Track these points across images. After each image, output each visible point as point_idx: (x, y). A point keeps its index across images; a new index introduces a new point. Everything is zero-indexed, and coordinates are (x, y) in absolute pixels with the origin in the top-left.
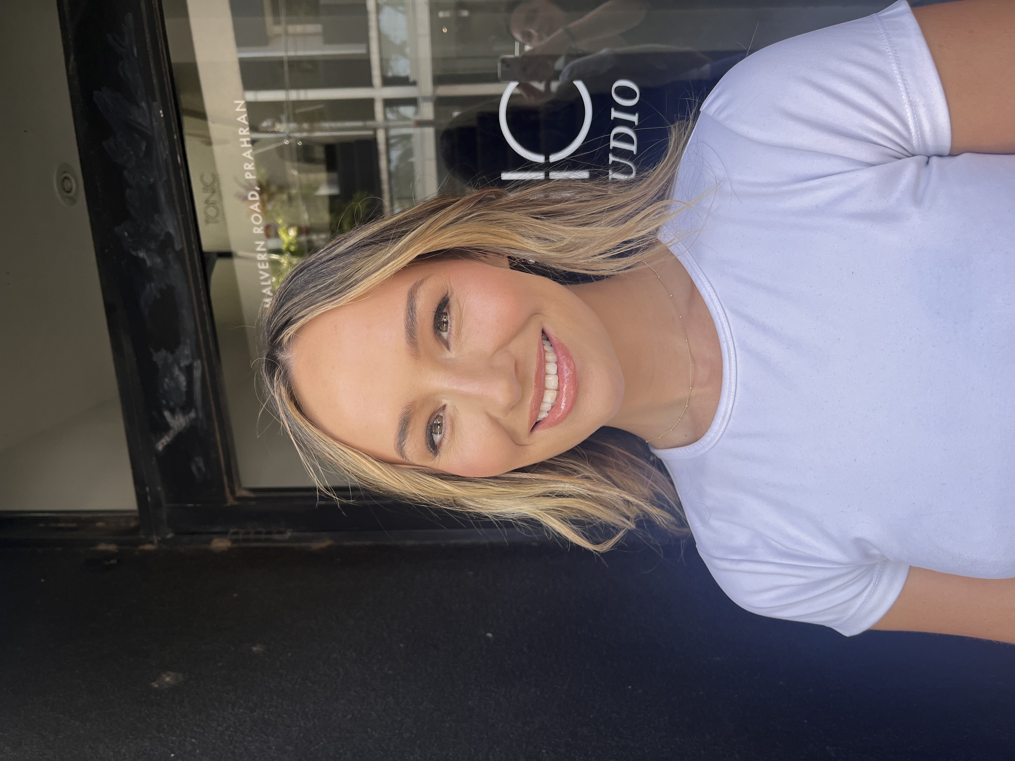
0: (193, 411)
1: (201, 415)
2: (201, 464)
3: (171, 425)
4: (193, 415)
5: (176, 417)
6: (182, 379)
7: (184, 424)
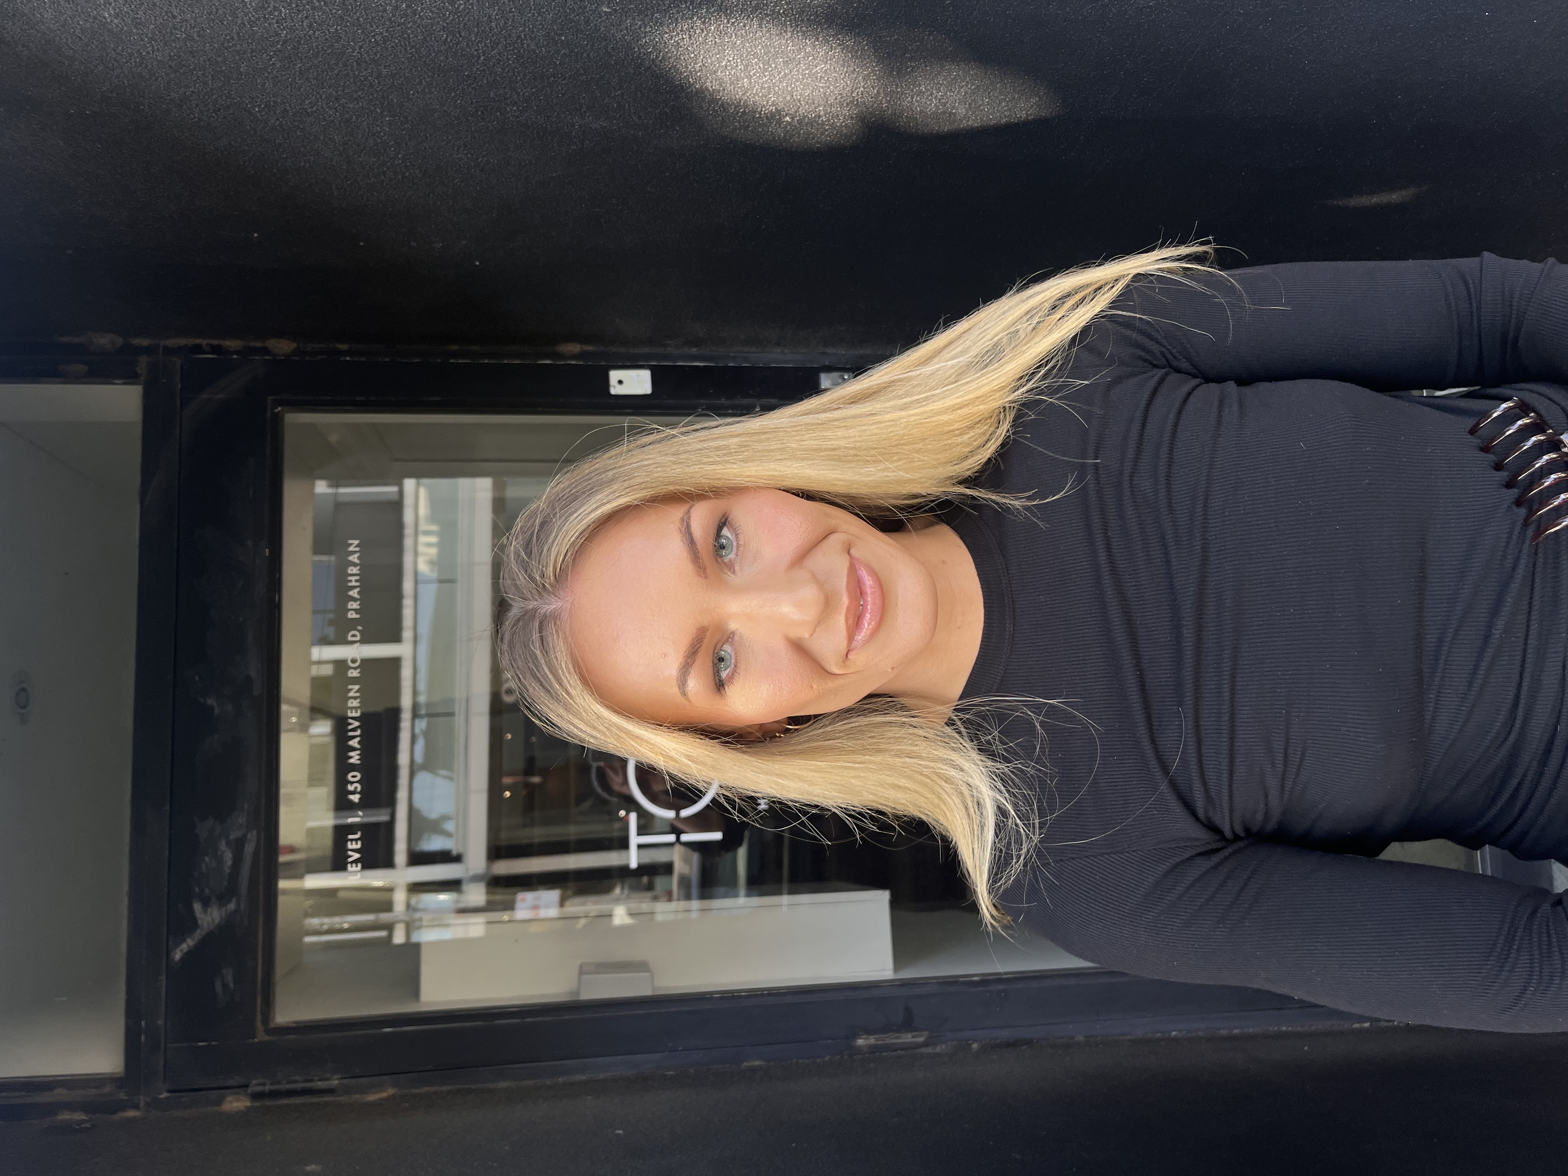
0: (234, 900)
1: (242, 906)
2: (230, 979)
3: (200, 922)
4: (232, 906)
5: (209, 910)
6: (228, 857)
7: (217, 921)
